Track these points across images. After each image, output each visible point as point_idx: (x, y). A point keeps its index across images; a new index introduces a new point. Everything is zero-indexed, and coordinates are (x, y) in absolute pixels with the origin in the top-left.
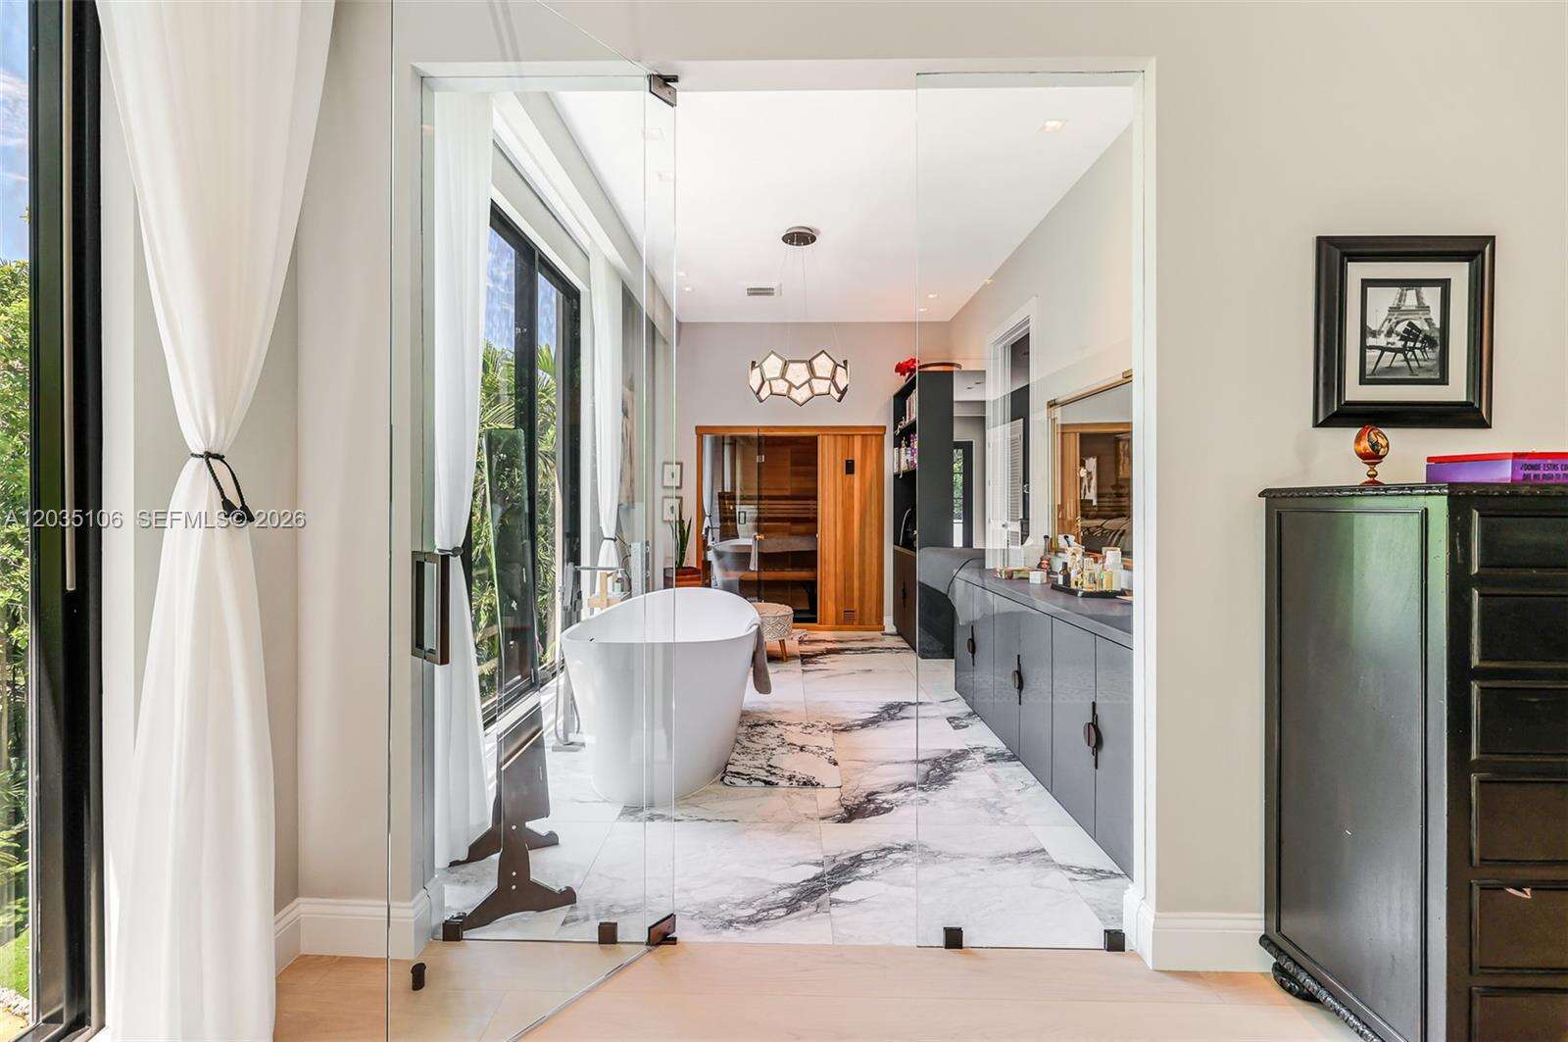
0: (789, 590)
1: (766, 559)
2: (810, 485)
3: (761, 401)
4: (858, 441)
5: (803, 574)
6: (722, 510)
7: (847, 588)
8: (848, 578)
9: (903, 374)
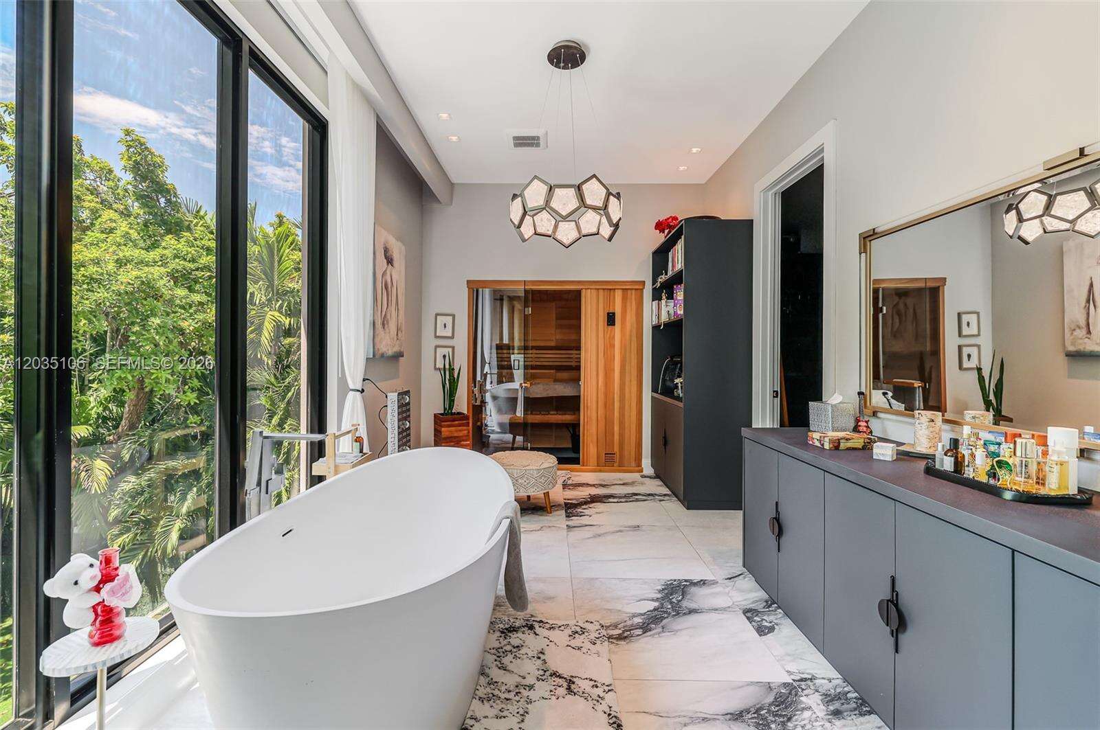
0: (554, 430)
1: (532, 404)
2: (574, 337)
3: (524, 240)
4: (618, 295)
5: (568, 418)
6: (500, 359)
7: (608, 431)
8: (608, 422)
9: (662, 231)
